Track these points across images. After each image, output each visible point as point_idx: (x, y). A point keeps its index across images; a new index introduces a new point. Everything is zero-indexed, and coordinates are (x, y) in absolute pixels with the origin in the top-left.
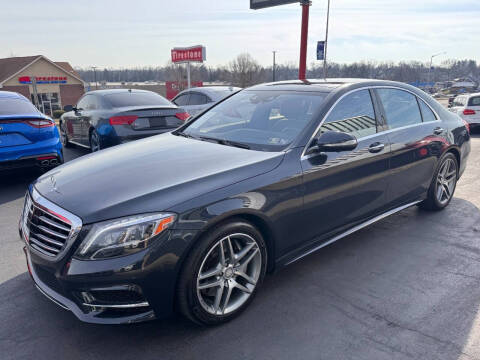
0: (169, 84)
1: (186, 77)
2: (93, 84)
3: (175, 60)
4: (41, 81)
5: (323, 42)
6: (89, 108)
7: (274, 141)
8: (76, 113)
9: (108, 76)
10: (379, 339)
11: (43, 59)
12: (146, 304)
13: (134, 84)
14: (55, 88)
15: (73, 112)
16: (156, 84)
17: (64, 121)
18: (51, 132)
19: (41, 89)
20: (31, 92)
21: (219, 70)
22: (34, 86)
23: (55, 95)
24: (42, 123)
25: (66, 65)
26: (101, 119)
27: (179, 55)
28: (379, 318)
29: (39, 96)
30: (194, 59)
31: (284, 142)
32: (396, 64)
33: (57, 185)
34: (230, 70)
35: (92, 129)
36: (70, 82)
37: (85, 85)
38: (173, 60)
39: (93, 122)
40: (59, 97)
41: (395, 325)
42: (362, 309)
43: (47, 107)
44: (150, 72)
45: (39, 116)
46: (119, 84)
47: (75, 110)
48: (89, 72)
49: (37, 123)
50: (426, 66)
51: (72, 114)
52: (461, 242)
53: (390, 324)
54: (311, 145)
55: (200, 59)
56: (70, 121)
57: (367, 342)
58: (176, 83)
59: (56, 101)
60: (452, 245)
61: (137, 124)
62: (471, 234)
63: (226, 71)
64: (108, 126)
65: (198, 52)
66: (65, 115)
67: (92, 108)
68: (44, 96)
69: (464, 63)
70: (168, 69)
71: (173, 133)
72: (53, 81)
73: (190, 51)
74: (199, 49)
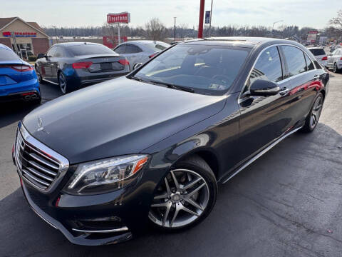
0: (105, 38)
1: (117, 34)
2: (54, 38)
3: (109, 22)
4: (18, 35)
5: (209, 12)
6: (56, 56)
7: (214, 87)
8: (47, 59)
9: (64, 32)
10: (305, 245)
11: (19, 20)
12: (126, 229)
13: (82, 38)
14: (28, 41)
15: (45, 59)
16: (96, 38)
17: (38, 65)
18: (31, 75)
19: (19, 41)
20: (12, 43)
21: (137, 29)
22: (14, 39)
23: (29, 45)
24: (24, 68)
25: (35, 24)
26: (66, 64)
27: (112, 18)
28: (299, 225)
29: (17, 45)
30: (122, 21)
31: (222, 88)
32: (250, 28)
33: (44, 125)
34: (145, 29)
35: (59, 71)
36: (38, 36)
37: (49, 38)
39: (61, 67)
40: (32, 46)
41: (312, 232)
42: (283, 217)
43: (24, 53)
44: (92, 30)
45: (21, 63)
46: (72, 38)
47: (46, 57)
48: (51, 30)
49: (19, 68)
50: (268, 29)
51: (44, 60)
52: (333, 158)
53: (308, 230)
54: (244, 91)
55: (126, 21)
56: (43, 65)
57: (297, 249)
58: (110, 38)
59: (30, 49)
60: (329, 160)
61: (92, 68)
62: (337, 151)
63: (142, 30)
64: (71, 69)
65: (124, 17)
66: (39, 60)
67: (58, 55)
68: (22, 46)
69: (291, 28)
70: (104, 28)
71: (127, 77)
72: (27, 35)
73: (120, 16)
74: (126, 15)
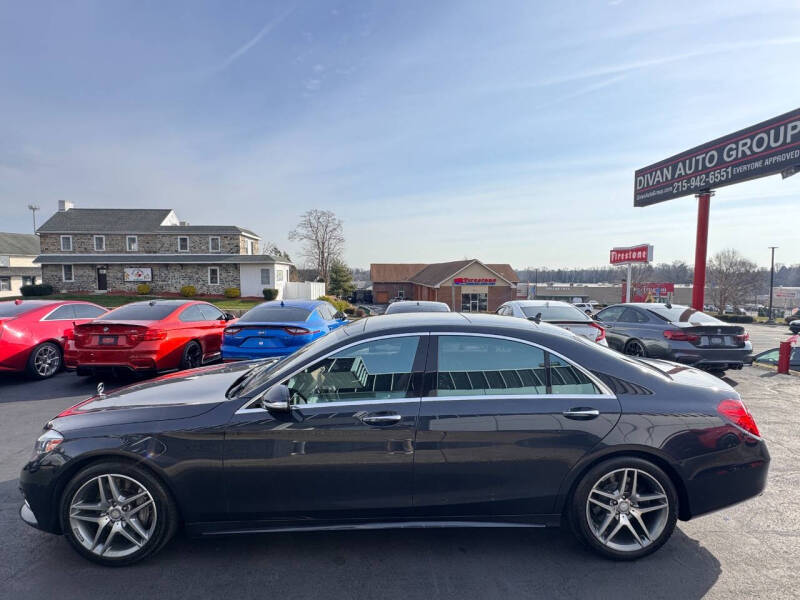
3: (613, 261)
4: (470, 282)
11: (477, 263)
13: (584, 285)
14: (485, 289)
19: (472, 290)
20: (462, 292)
24: (299, 331)
27: (619, 255)
29: (468, 296)
30: (637, 260)
36: (499, 284)
37: (513, 287)
38: (611, 262)
40: (487, 298)
43: (474, 306)
55: (644, 260)
59: (485, 301)
65: (644, 252)
68: (474, 297)
72: (484, 282)
73: (632, 251)
74: (644, 249)
